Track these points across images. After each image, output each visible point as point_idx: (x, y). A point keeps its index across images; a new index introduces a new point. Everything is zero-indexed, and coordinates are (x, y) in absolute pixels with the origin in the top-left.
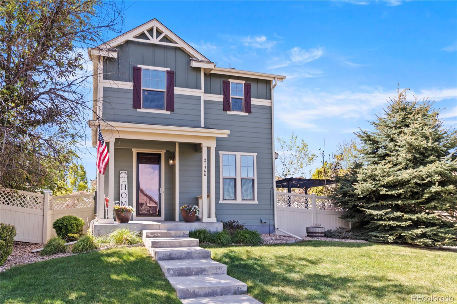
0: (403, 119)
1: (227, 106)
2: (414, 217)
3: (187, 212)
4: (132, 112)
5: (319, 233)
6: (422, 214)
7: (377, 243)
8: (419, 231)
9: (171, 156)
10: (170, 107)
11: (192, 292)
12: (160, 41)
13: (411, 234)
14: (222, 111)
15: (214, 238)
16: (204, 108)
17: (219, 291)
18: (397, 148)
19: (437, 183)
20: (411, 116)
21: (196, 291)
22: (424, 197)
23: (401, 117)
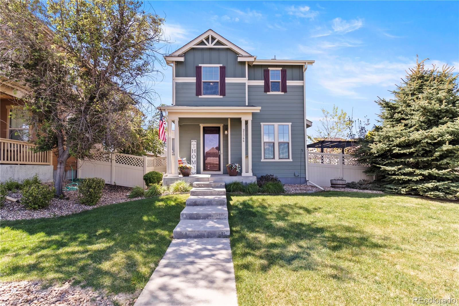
0: (420, 86)
1: (267, 88)
2: (426, 172)
3: (230, 169)
4: (196, 98)
5: (340, 185)
6: (433, 170)
7: (392, 194)
8: (430, 185)
9: (226, 128)
10: (223, 93)
11: (184, 234)
12: (214, 45)
13: (422, 187)
14: (263, 92)
15: (245, 189)
16: (248, 91)
17: (206, 234)
18: (412, 112)
19: (447, 142)
20: (428, 83)
21: (188, 233)
22: (434, 155)
23: (417, 84)
